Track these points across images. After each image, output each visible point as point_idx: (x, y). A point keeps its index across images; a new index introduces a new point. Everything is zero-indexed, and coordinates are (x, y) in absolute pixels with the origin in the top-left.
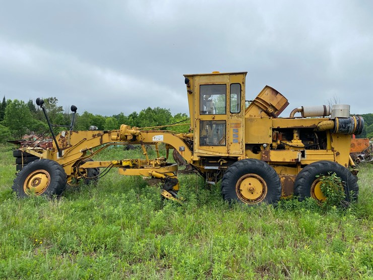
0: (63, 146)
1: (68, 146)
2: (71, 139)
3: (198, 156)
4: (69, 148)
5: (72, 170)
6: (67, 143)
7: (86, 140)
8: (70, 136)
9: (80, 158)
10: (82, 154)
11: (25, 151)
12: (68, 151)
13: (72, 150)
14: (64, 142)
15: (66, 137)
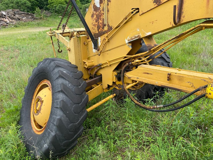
0: (99, 27)
1: (106, 28)
2: (110, 12)
4: (106, 32)
5: (114, 77)
6: (103, 22)
7: (138, 12)
8: (108, 5)
9: (125, 57)
10: (130, 48)
11: (55, 35)
12: (107, 40)
13: (112, 38)
14: (98, 19)
15: (101, 8)
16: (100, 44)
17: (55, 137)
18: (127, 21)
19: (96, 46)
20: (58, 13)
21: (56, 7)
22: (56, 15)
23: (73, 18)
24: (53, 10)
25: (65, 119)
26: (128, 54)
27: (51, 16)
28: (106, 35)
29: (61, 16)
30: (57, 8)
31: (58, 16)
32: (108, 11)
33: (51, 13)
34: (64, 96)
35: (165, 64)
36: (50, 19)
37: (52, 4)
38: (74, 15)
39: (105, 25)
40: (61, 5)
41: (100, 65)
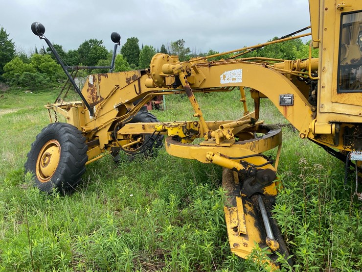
0: (93, 99)
1: (99, 99)
3: (331, 123)
4: (99, 102)
5: (109, 136)
6: (97, 95)
7: (119, 88)
8: (99, 83)
9: (116, 118)
10: (118, 111)
11: (52, 108)
12: (100, 108)
13: (104, 105)
14: (93, 93)
15: (94, 85)
16: (95, 111)
17: (66, 171)
18: (113, 93)
19: (92, 114)
20: (23, 86)
21: (19, 76)
22: (19, 89)
23: (51, 93)
24: (14, 81)
25: (72, 158)
26: (117, 116)
27: (9, 91)
28: (99, 104)
29: (28, 90)
30: (21, 78)
31: (23, 90)
32: (100, 87)
33: (9, 86)
34: (71, 143)
35: (153, 120)
36: (10, 97)
37: (11, 72)
38: (53, 88)
39: (98, 97)
40: (28, 73)
41: (97, 129)
